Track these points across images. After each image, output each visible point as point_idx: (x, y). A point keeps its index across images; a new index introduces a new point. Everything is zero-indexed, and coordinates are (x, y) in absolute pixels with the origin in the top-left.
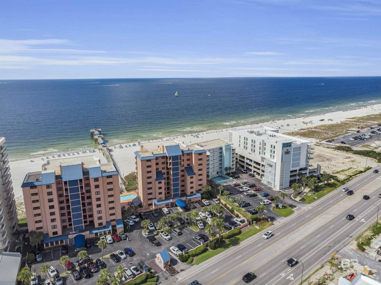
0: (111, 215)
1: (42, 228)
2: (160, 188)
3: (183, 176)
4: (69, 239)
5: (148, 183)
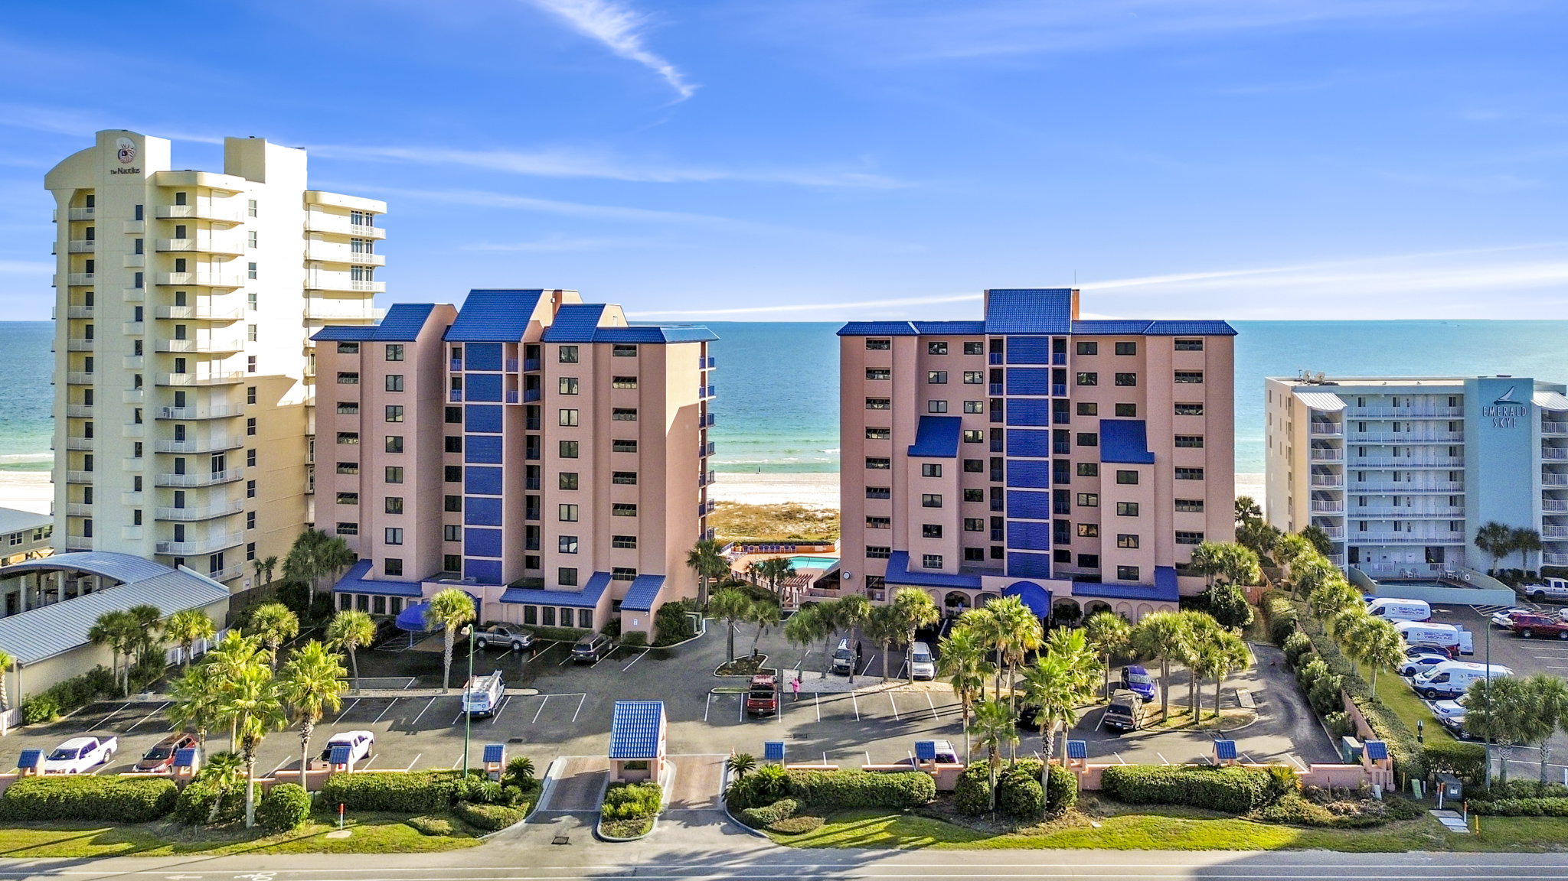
0: (624, 542)
1: (354, 533)
2: (932, 502)
3: (1089, 470)
4: (422, 602)
5: (869, 460)
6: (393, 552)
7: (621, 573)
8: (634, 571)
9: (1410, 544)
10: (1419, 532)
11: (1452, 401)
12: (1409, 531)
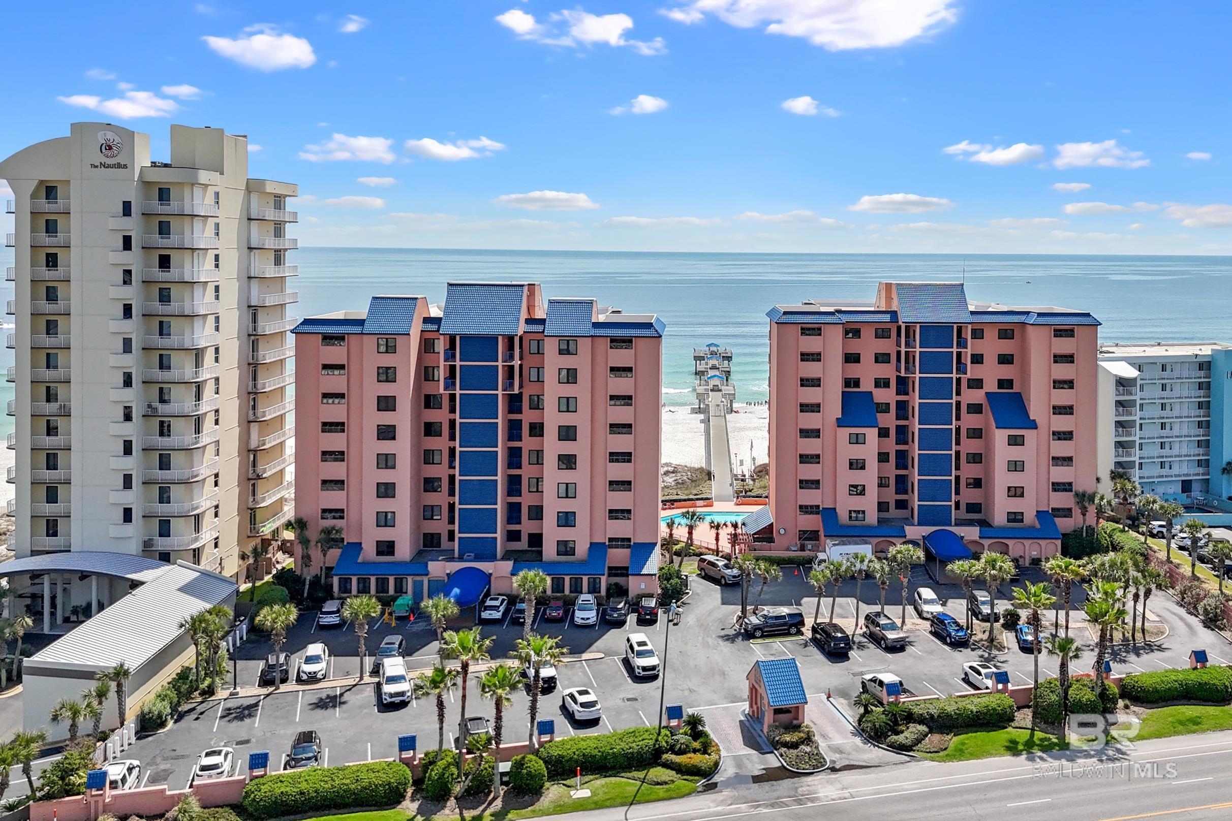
0: (615, 514)
1: (342, 518)
2: (857, 465)
3: (976, 434)
4: (429, 581)
5: (801, 431)
6: (386, 534)
7: (616, 542)
8: (629, 540)
9: (1174, 479)
10: (1176, 470)
11: (1201, 366)
12: (1170, 468)
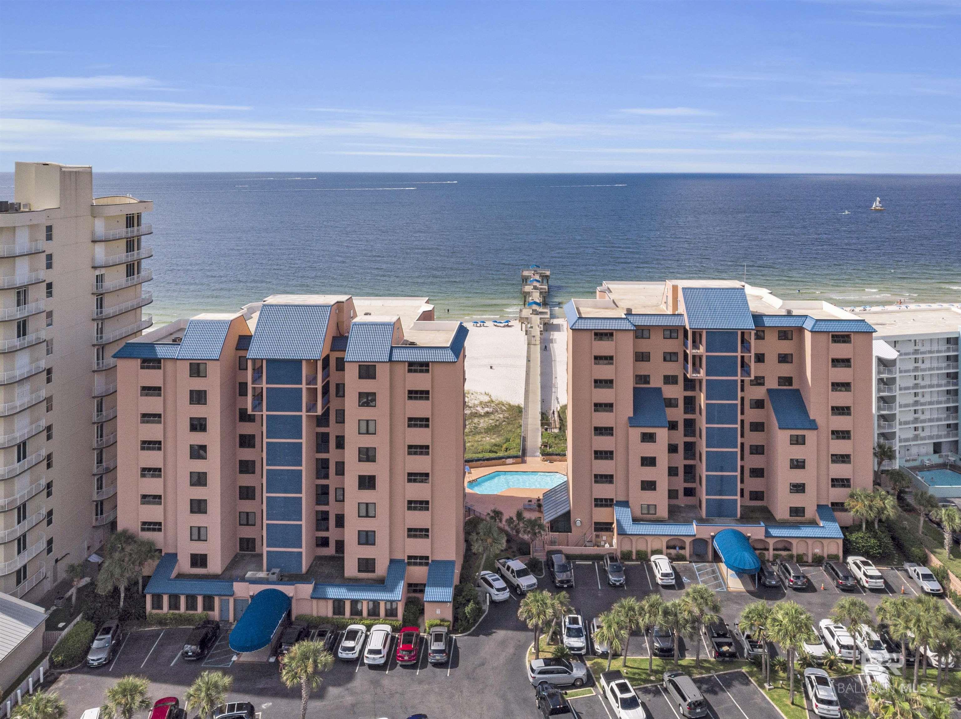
0: (413, 532)
1: (160, 530)
2: (648, 462)
3: (758, 427)
4: (235, 600)
5: (596, 429)
6: (199, 548)
7: (414, 560)
8: (427, 558)
